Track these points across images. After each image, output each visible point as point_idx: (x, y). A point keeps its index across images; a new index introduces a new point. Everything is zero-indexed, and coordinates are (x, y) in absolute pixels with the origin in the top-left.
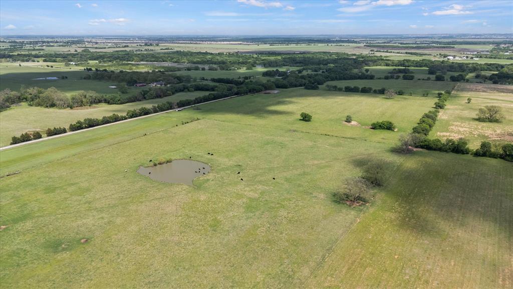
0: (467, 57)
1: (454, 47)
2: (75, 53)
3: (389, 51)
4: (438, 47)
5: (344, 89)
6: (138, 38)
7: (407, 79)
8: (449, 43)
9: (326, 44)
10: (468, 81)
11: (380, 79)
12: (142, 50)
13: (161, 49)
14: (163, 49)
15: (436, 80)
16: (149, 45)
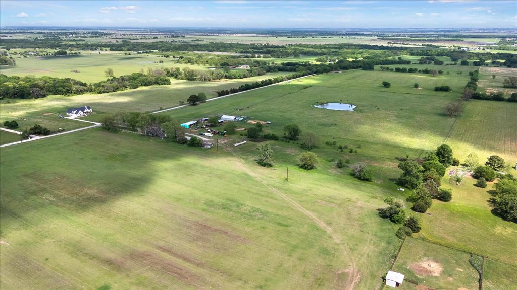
0: (479, 49)
1: (463, 40)
2: (117, 43)
3: (406, 43)
4: (448, 40)
5: (394, 70)
6: (150, 30)
7: (437, 64)
8: (457, 37)
9: (341, 37)
10: (487, 65)
11: (415, 64)
12: (176, 42)
13: (192, 41)
14: (195, 41)
15: (462, 65)
16: (176, 37)
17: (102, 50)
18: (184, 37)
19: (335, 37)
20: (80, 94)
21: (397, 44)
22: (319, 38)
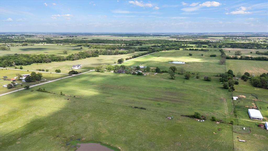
1: (208, 38)
2: (44, 40)
3: (184, 39)
4: (202, 38)
13: (82, 39)
15: (214, 47)
16: (72, 37)
17: (45, 43)
18: (76, 37)
19: (150, 37)
20: (64, 61)
21: (181, 39)
22: (143, 37)
